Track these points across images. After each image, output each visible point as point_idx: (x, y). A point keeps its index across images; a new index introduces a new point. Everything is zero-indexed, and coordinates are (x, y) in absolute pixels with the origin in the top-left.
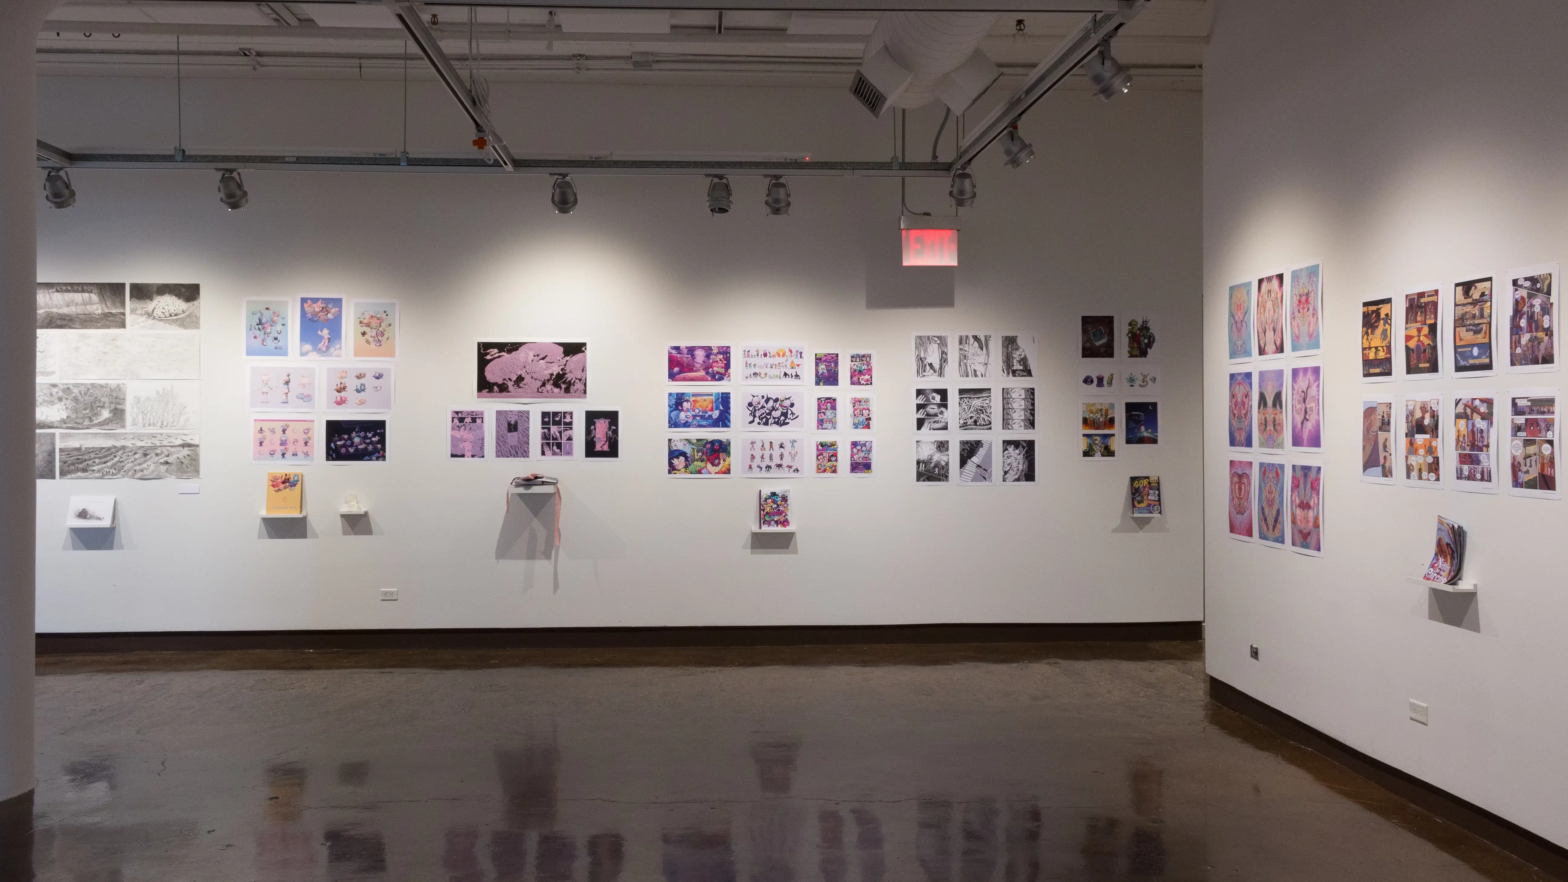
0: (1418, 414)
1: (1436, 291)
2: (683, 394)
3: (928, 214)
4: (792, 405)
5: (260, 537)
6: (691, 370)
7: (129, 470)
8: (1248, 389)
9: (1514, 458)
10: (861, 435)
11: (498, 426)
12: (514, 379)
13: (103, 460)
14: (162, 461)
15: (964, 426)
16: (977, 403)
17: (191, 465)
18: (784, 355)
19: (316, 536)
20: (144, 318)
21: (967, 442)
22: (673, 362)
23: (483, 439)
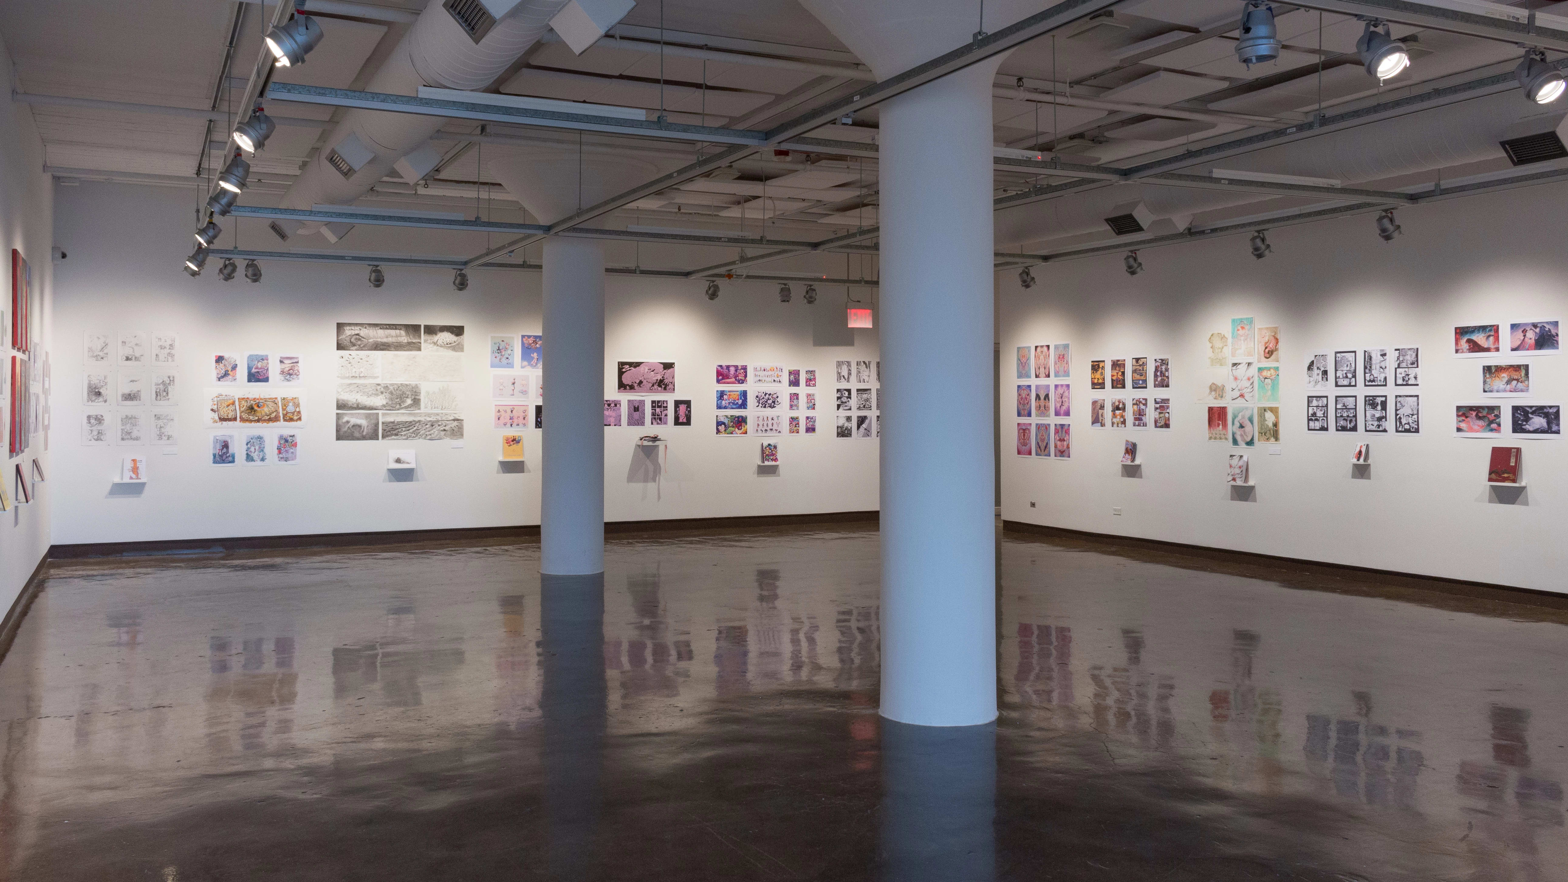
0: (1117, 404)
1: (1125, 360)
2: (723, 391)
3: (859, 302)
4: (777, 397)
5: (498, 473)
6: (728, 378)
7: (423, 435)
8: (1029, 391)
9: (1155, 418)
10: (811, 413)
11: (629, 408)
12: (638, 382)
13: (408, 429)
14: (442, 429)
15: (859, 408)
16: (865, 396)
17: (459, 431)
18: (773, 370)
19: (529, 471)
20: (432, 345)
21: (860, 417)
22: (719, 373)
23: (620, 416)
